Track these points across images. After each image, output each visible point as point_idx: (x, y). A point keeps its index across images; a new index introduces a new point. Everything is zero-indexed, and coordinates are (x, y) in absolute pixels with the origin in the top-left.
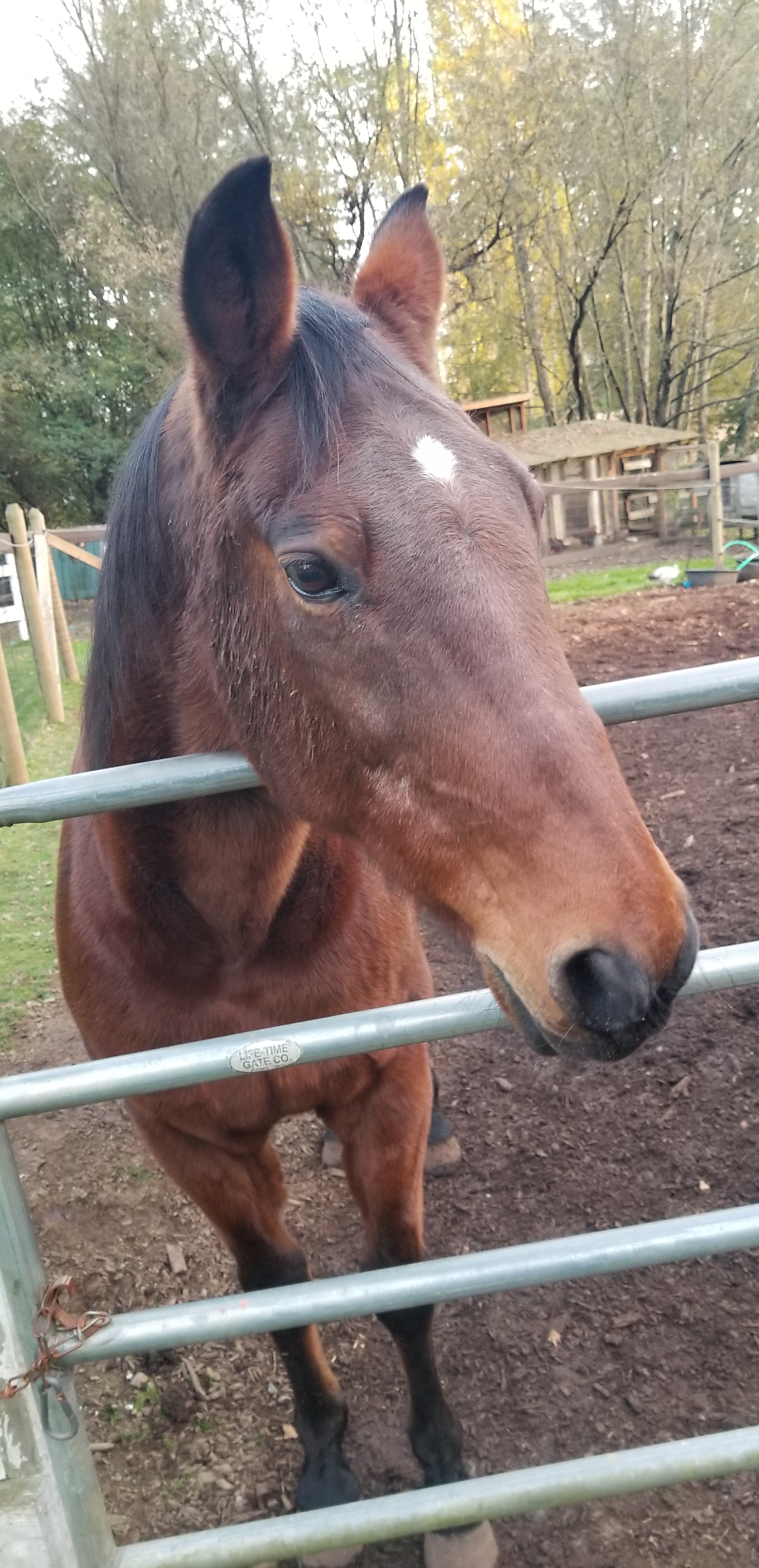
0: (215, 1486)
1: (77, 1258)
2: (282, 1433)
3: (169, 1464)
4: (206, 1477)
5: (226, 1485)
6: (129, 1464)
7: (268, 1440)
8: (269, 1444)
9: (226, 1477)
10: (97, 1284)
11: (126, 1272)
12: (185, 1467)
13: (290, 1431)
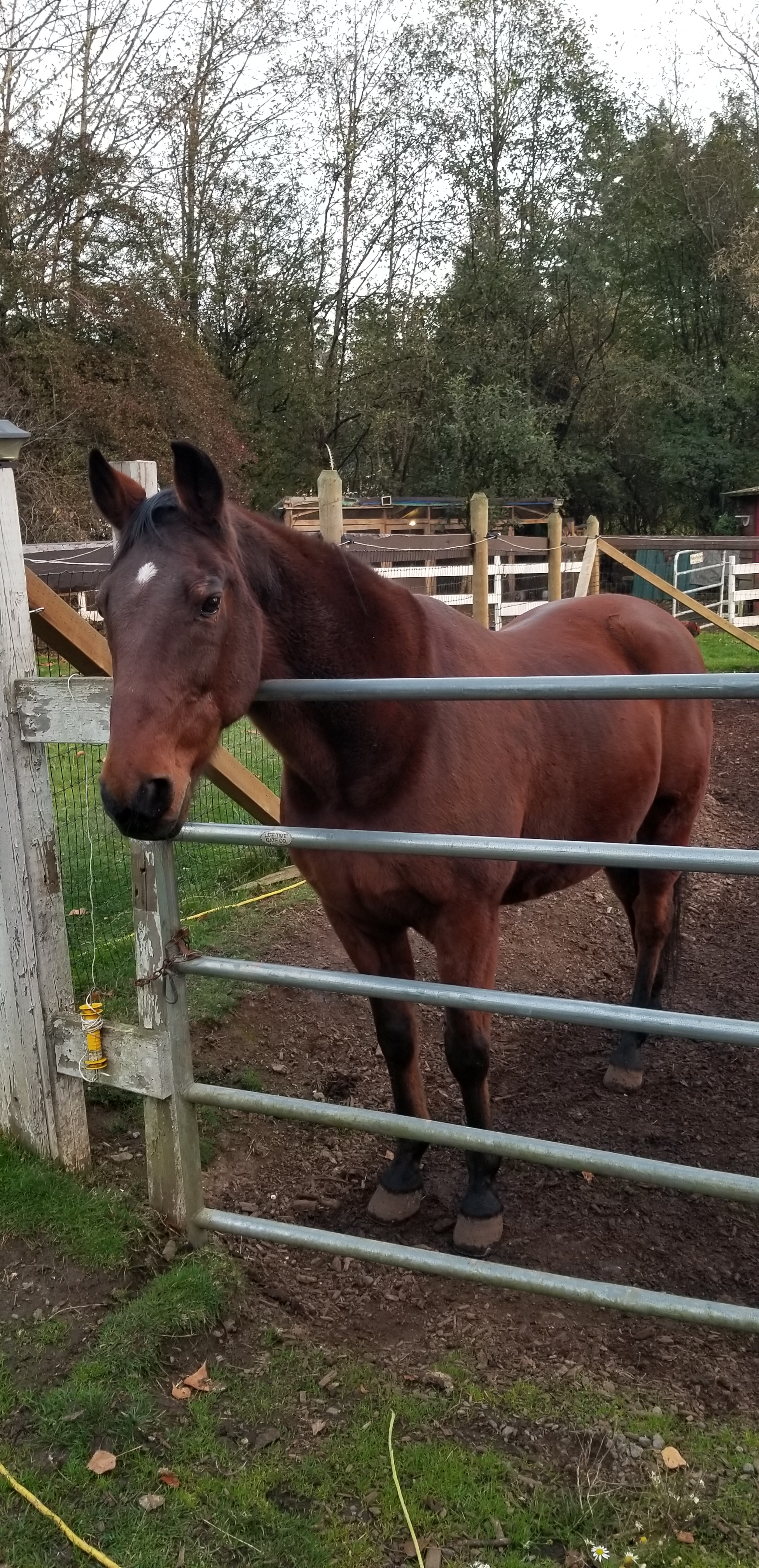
0: (328, 1160)
1: (320, 1024)
2: (384, 1153)
3: (310, 1140)
4: (326, 1153)
5: (334, 1161)
6: (288, 1130)
7: (374, 1153)
8: (374, 1155)
9: (336, 1158)
10: (325, 1042)
11: (346, 1042)
12: (318, 1145)
13: (390, 1155)
